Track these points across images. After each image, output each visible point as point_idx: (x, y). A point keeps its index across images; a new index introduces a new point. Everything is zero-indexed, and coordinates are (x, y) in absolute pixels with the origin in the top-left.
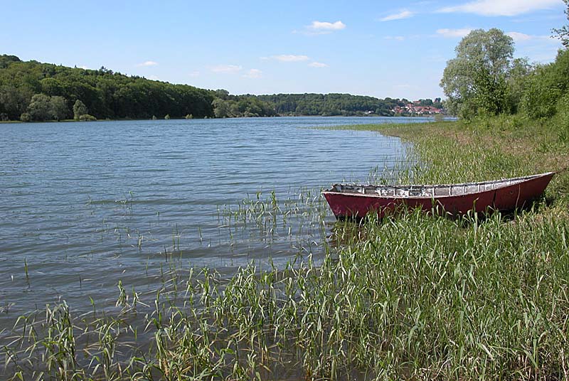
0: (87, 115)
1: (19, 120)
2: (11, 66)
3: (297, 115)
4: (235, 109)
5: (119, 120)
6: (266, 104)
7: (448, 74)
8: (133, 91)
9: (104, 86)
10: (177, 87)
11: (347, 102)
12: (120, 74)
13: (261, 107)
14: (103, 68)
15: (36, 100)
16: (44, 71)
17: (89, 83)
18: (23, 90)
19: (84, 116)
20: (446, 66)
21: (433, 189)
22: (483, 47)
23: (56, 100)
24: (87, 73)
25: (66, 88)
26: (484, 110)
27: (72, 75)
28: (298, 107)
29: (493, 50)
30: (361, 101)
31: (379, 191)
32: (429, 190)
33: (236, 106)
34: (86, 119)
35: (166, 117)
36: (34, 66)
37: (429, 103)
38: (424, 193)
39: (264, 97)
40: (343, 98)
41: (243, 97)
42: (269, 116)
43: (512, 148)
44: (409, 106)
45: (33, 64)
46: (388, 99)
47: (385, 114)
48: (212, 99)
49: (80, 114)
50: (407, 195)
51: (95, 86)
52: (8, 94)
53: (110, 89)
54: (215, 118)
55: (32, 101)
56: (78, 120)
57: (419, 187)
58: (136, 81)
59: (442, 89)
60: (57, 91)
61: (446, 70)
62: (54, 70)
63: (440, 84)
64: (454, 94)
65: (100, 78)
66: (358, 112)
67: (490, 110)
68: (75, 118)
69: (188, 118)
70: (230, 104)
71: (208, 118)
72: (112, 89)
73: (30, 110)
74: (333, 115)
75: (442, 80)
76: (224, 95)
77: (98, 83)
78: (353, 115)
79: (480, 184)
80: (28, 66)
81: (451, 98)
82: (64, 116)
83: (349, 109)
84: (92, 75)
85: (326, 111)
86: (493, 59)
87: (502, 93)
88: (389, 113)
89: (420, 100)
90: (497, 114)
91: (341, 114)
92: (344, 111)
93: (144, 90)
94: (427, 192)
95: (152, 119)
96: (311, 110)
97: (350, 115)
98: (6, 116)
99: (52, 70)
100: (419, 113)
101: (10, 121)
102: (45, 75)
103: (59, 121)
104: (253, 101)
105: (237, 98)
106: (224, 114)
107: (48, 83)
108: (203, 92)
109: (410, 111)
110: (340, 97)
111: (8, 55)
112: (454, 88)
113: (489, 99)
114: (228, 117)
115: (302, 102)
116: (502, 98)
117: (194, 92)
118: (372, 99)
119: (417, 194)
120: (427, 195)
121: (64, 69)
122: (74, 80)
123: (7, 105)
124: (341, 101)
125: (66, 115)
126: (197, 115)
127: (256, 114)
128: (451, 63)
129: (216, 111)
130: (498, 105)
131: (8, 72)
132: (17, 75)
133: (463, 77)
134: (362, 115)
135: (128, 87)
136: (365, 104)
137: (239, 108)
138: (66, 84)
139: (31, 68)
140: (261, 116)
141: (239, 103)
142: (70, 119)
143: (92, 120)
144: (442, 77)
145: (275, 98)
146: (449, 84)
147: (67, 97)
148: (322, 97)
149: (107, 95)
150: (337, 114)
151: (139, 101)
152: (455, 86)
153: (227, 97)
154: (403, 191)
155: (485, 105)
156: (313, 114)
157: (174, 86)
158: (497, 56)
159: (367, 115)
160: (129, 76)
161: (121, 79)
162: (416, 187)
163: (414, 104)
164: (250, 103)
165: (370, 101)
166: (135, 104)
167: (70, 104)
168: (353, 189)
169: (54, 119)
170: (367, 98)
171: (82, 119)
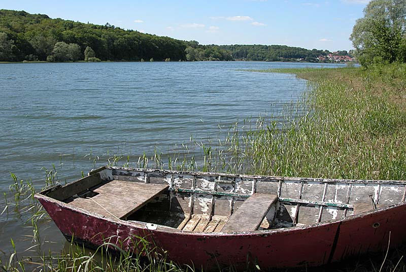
0: (95, 58)
1: (46, 60)
2: (43, 22)
3: (248, 60)
4: (202, 55)
5: (116, 61)
6: (225, 52)
7: (357, 30)
8: (128, 40)
9: (107, 36)
10: (161, 38)
11: (284, 52)
12: (119, 28)
13: (222, 54)
14: (108, 24)
15: (58, 46)
16: (65, 26)
17: (97, 35)
18: (50, 39)
19: (92, 58)
20: (355, 23)
21: (253, 182)
22: (386, 9)
23: (73, 46)
24: (95, 27)
25: (80, 38)
26: (380, 58)
27: (85, 29)
28: (249, 54)
29: (394, 11)
30: (295, 51)
31: (169, 180)
32: (247, 183)
33: (203, 53)
34: (94, 61)
35: (151, 60)
36: (59, 22)
37: (345, 53)
38: (238, 187)
39: (225, 47)
40: (282, 49)
41: (209, 46)
42: (227, 61)
43: (401, 98)
44: (330, 56)
45: (58, 21)
46: (314, 50)
47: (312, 61)
48: (185, 47)
49: (89, 57)
50: (213, 188)
51: (100, 36)
52: (38, 42)
53: (111, 39)
54: (187, 61)
55: (55, 47)
56: (87, 61)
57: (231, 178)
58: (131, 33)
59: (352, 42)
60: (73, 40)
61: (355, 27)
62: (72, 25)
63: (350, 38)
64: (360, 46)
65: (105, 31)
66: (292, 59)
67: (385, 58)
68: (85, 59)
69: (167, 61)
70: (199, 51)
71: (182, 61)
72: (113, 39)
73: (53, 54)
74: (274, 61)
75: (351, 35)
76: (195, 45)
77: (103, 34)
78: (288, 61)
79: (329, 183)
80: (54, 22)
81: (358, 49)
82: (78, 58)
83: (285, 57)
84: (99, 28)
85: (269, 58)
86: (394, 18)
87: (397, 44)
88: (315, 60)
89: (338, 51)
90: (391, 62)
91: (280, 60)
92: (282, 58)
93: (136, 40)
94: (244, 187)
95: (141, 61)
96: (258, 56)
97: (286, 61)
98: (36, 58)
99: (71, 25)
100: (337, 60)
101: (39, 61)
102: (66, 28)
103: (74, 62)
104: (216, 49)
105: (204, 47)
106: (193, 59)
107: (67, 34)
108: (179, 42)
109: (331, 59)
110: (279, 48)
111: (41, 14)
112: (360, 41)
113: (385, 49)
114: (197, 61)
115: (251, 50)
116: (396, 47)
117: (173, 43)
118: (303, 49)
119: (228, 188)
120: (243, 190)
121: (80, 24)
122: (86, 32)
123: (37, 50)
124: (280, 50)
125: (79, 57)
126: (174, 59)
127: (218, 59)
128: (359, 21)
129: (188, 56)
130: (393, 54)
131: (39, 26)
132: (46, 29)
133: (369, 33)
134: (294, 61)
135: (125, 38)
136: (297, 53)
137: (205, 54)
138: (80, 35)
139: (56, 23)
140: (221, 60)
141: (205, 50)
142: (82, 60)
143: (98, 61)
144: (352, 33)
145: (232, 48)
146: (356, 38)
147: (80, 44)
148: (266, 47)
149: (109, 44)
150: (277, 60)
151: (132, 49)
152: (361, 39)
153: (197, 46)
154: (206, 182)
155: (380, 54)
156: (259, 60)
157: (158, 37)
158: (397, 16)
159: (299, 62)
160: (126, 30)
161: (120, 32)
162: (227, 178)
163: (334, 54)
164: (214, 51)
165: (302, 51)
166: (130, 50)
167: (83, 49)
168: (130, 174)
169: (71, 60)
170: (299, 49)
171: (90, 60)
